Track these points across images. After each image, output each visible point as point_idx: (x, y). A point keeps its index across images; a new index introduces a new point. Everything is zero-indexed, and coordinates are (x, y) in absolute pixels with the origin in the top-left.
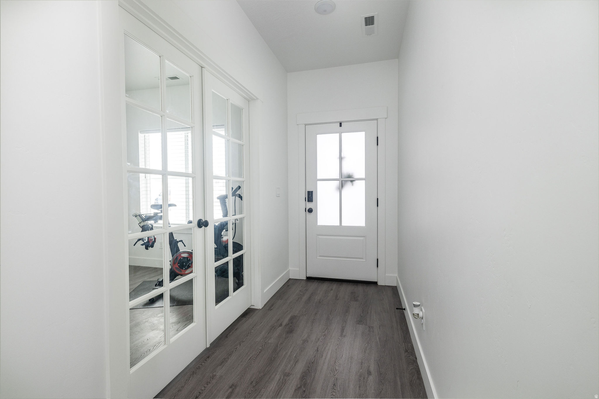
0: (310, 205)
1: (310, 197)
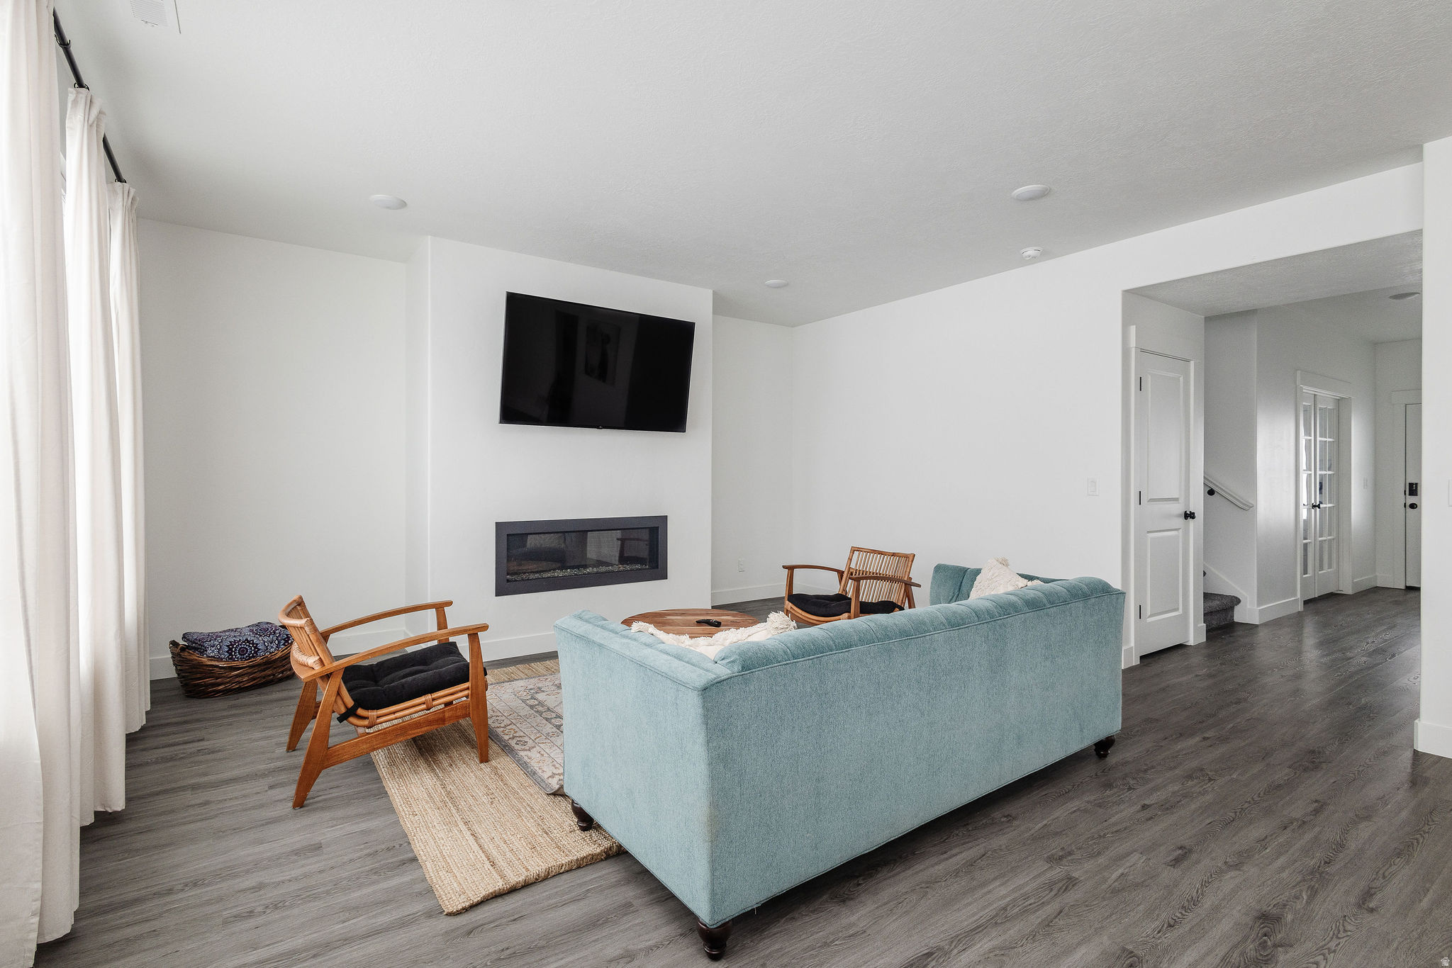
0: (1411, 500)
1: (1413, 489)
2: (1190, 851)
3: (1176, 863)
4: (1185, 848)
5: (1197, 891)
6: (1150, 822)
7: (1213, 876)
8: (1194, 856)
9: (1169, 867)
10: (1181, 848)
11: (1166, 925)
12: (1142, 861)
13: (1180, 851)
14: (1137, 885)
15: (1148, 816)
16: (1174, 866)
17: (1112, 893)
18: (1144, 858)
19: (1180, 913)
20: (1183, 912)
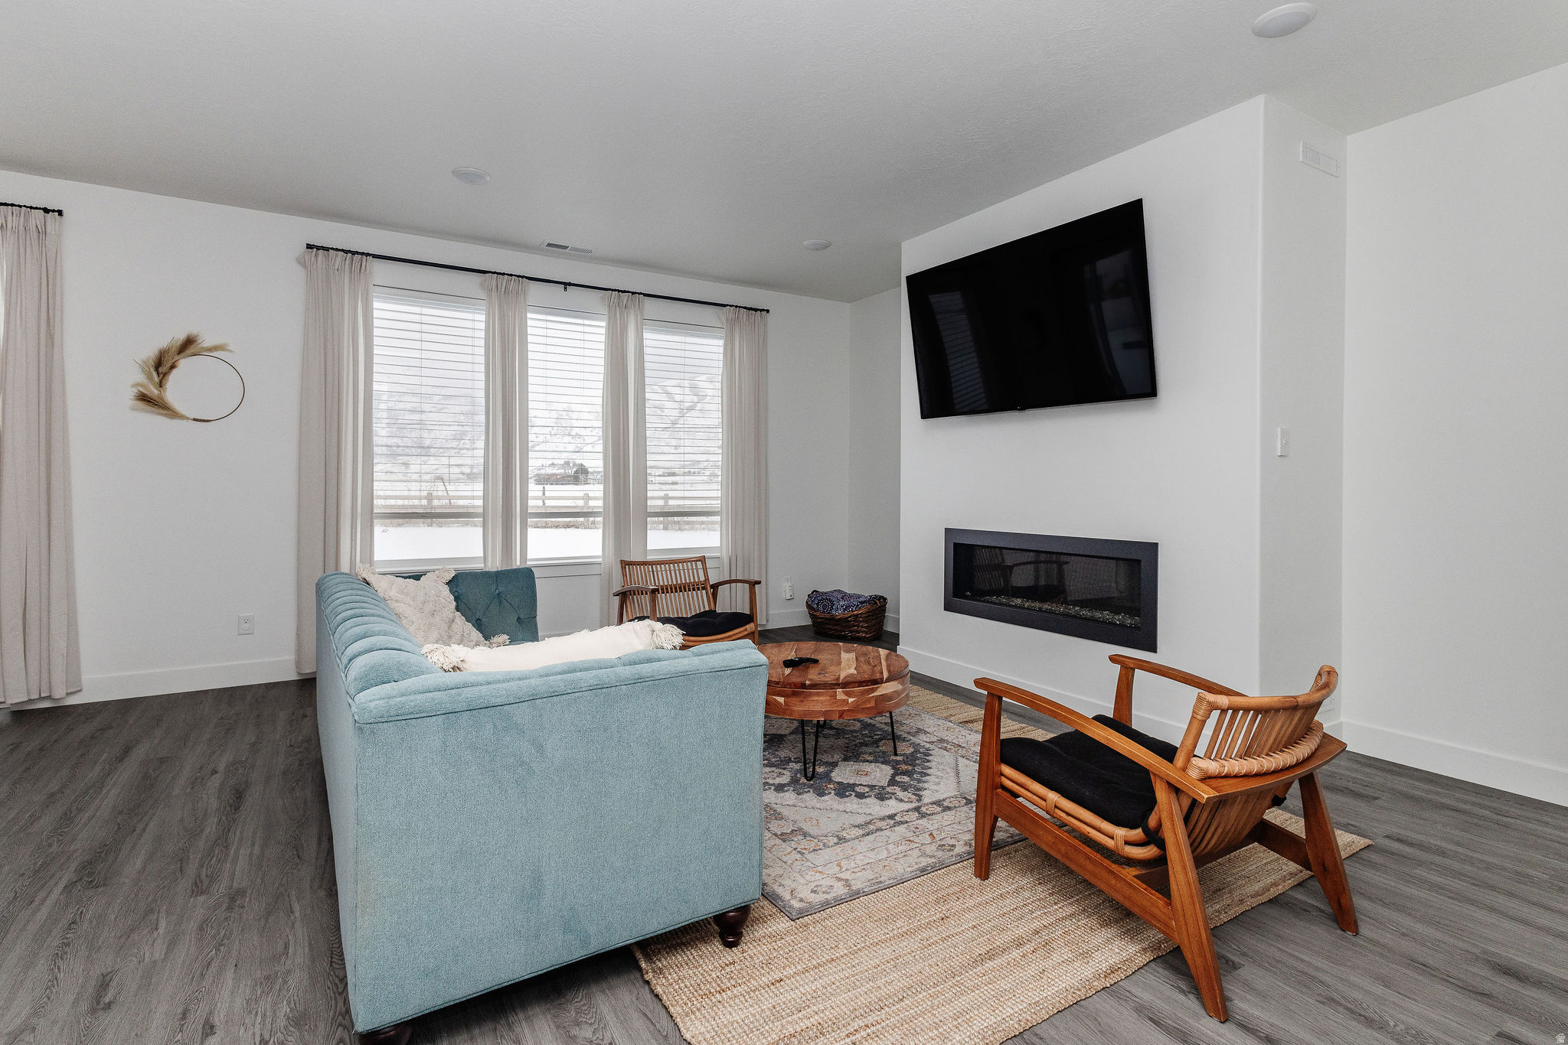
2: (93, 1011)
3: (103, 981)
4: (103, 1009)
5: (59, 968)
6: (180, 1010)
7: (46, 999)
8: (84, 1006)
9: (109, 970)
10: (109, 1006)
11: (78, 920)
12: (147, 955)
13: (107, 1001)
14: (132, 930)
15: (191, 1017)
16: (104, 976)
17: (152, 909)
18: (147, 960)
19: (69, 938)
20: (65, 941)
